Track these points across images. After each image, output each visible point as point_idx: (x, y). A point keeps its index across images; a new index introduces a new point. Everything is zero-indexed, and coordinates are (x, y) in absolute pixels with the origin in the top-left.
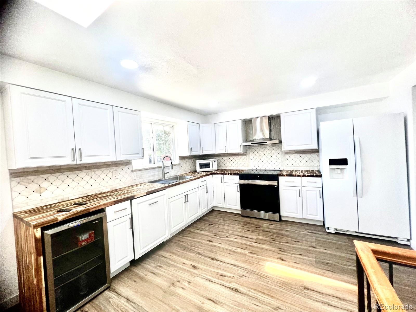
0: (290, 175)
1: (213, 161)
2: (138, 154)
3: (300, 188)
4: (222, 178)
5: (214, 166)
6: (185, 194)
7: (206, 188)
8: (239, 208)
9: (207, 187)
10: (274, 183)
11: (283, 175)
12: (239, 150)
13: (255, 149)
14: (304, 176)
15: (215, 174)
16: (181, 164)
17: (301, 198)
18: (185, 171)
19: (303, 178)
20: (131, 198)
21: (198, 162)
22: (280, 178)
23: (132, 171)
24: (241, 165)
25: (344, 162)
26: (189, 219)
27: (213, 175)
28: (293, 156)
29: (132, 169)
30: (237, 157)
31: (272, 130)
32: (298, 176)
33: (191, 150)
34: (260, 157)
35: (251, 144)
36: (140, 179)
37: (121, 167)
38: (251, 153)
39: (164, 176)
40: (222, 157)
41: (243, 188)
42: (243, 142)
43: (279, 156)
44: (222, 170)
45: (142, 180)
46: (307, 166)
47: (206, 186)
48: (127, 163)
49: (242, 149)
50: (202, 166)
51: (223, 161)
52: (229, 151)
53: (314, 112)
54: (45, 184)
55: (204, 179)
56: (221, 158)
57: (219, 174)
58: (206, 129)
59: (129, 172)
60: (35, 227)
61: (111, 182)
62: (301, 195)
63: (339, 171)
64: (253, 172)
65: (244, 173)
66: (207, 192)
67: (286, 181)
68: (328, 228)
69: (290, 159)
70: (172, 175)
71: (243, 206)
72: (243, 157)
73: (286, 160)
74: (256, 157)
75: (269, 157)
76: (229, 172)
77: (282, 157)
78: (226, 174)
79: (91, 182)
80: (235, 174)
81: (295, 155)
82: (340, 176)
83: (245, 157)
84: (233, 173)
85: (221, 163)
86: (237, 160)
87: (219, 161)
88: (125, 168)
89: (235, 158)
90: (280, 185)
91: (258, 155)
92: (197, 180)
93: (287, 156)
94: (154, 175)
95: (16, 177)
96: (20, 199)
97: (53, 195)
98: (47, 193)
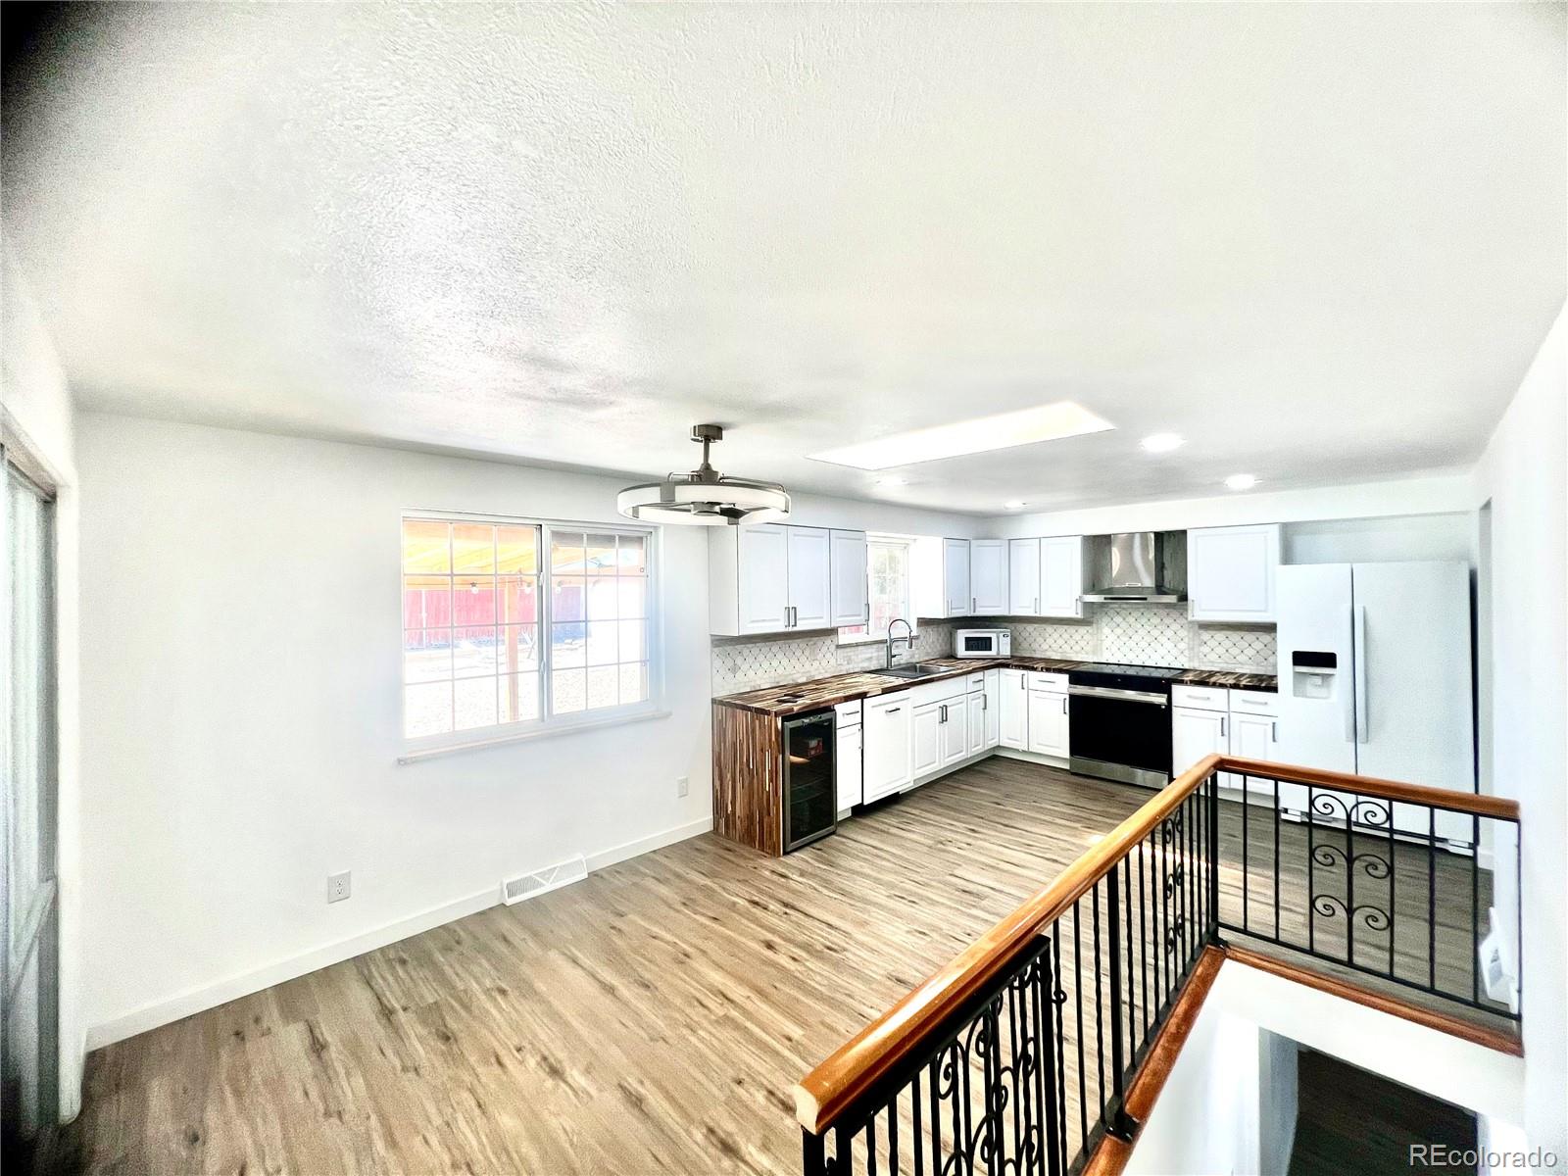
0: (1202, 682)
1: (1002, 635)
2: (859, 615)
3: (1225, 716)
4: (1025, 678)
5: (1001, 646)
6: (941, 704)
7: (982, 698)
8: (1066, 754)
9: (985, 696)
10: (1159, 699)
11: (1181, 682)
12: (1073, 611)
13: (1118, 610)
14: (1236, 686)
15: (1007, 666)
16: (922, 638)
17: (1226, 738)
18: (928, 654)
19: (1232, 691)
20: (862, 696)
21: (962, 634)
22: (1176, 689)
23: (838, 647)
24: (1077, 648)
25: (1328, 660)
26: (946, 760)
27: (1001, 669)
28: (1220, 636)
29: (838, 644)
30: (1066, 627)
31: (1166, 565)
32: (1222, 686)
33: (949, 605)
34: (1130, 632)
35: (1105, 599)
36: (848, 664)
37: (823, 638)
38: (1106, 619)
39: (889, 662)
40: (1025, 625)
41: (1077, 705)
42: (1086, 591)
43: (1183, 633)
44: (1023, 659)
45: (851, 666)
46: (1258, 664)
47: (982, 692)
48: (831, 632)
49: (1080, 610)
50: (971, 644)
51: (1025, 634)
52: (1045, 613)
53: (1274, 533)
54: (739, 661)
55: (978, 676)
56: (1020, 627)
57: (1018, 667)
58: (989, 555)
59: (833, 647)
60: (777, 714)
61: (808, 665)
62: (1226, 733)
63: (1318, 680)
64: (1107, 670)
65: (1082, 668)
66: (985, 708)
67: (1189, 696)
68: (1286, 811)
69: (1212, 643)
70: (902, 662)
71: (1075, 749)
72: (1083, 630)
73: (1200, 645)
74: (1119, 631)
75: (1155, 633)
76: (1043, 665)
77: (1191, 636)
78: (1034, 669)
79: (785, 661)
80: (1060, 671)
81: (1228, 633)
82: (1323, 692)
83: (1088, 628)
84: (1052, 666)
85: (1021, 639)
86: (1066, 636)
87: (1016, 634)
88: (828, 641)
89: (1061, 629)
90: (1174, 703)
91: (1124, 625)
92: (965, 677)
93: (1206, 635)
94: (871, 658)
95: (716, 646)
96: (718, 679)
97: (746, 679)
98: (740, 675)
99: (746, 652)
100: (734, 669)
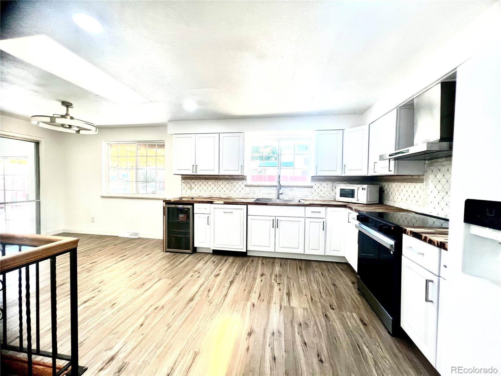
0: (418, 235)
1: (361, 188)
2: (238, 170)
3: (435, 278)
6: (275, 218)
7: (322, 223)
16: (315, 188)
21: (339, 187)
23: (246, 186)
26: (280, 249)
29: (246, 184)
37: (237, 181)
38: (431, 177)
39: (278, 196)
48: (242, 178)
54: (193, 186)
59: (243, 186)
61: (227, 192)
72: (418, 186)
79: (215, 188)
86: (409, 191)
88: (240, 183)
90: (403, 251)
92: (302, 207)
95: (183, 179)
96: (184, 191)
97: (196, 192)
98: (193, 190)
99: (196, 183)
100: (191, 188)
